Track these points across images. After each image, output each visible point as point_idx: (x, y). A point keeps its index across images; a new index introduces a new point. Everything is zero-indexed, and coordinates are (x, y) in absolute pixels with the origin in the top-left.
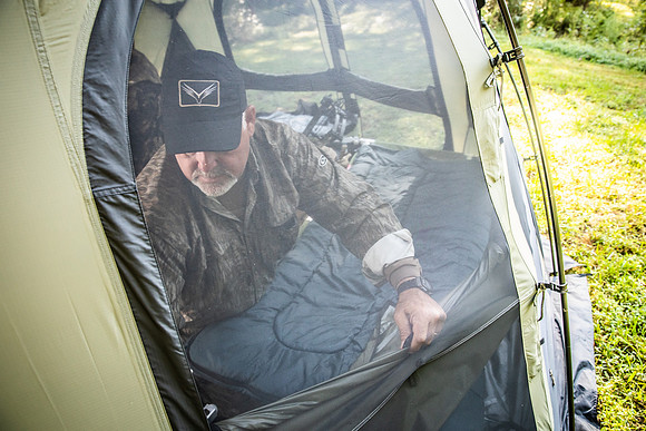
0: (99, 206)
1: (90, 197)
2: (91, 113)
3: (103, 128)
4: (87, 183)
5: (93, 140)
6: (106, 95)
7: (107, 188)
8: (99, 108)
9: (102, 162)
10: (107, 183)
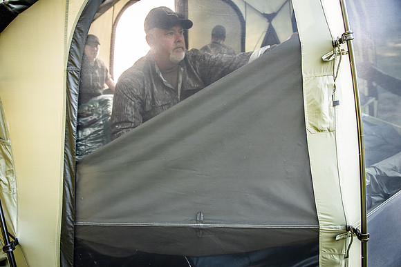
0: (67, 73)
1: (66, 70)
3: (76, 46)
4: (66, 64)
5: (73, 50)
6: (81, 34)
7: (71, 68)
8: (77, 38)
9: (73, 58)
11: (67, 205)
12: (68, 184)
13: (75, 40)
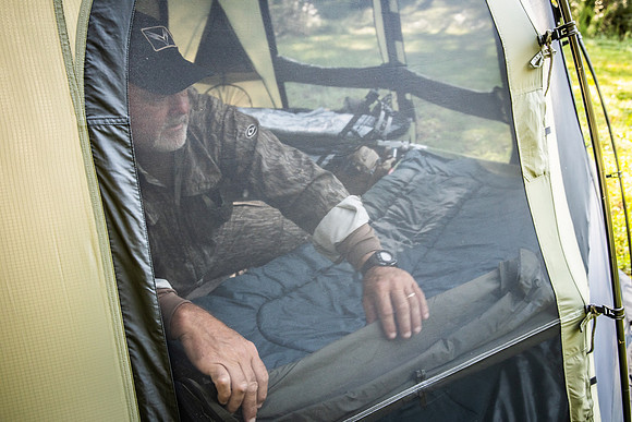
0: (91, 134)
1: (84, 124)
2: (94, 45)
3: (104, 60)
4: (82, 110)
5: (94, 71)
6: (111, 30)
7: (101, 118)
8: (103, 41)
9: (99, 92)
10: (101, 113)
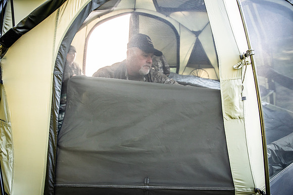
0: (54, 76)
1: (53, 73)
3: (61, 57)
4: (53, 70)
5: (58, 60)
6: (64, 49)
7: (57, 72)
8: (62, 52)
9: (58, 65)
11: (50, 171)
12: (51, 156)
13: (60, 53)
